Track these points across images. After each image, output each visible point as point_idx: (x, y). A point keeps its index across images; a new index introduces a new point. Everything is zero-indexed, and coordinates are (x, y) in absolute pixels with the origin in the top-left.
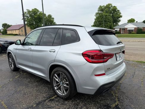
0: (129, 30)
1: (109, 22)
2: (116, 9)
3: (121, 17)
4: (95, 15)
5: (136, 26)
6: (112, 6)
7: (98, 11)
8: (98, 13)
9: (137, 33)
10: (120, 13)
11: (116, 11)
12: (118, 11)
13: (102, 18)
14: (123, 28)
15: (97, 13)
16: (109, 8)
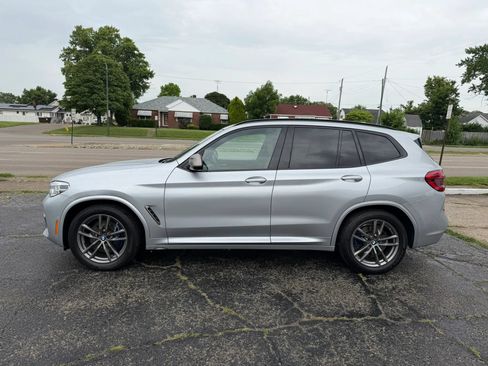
0: (179, 118)
1: (120, 87)
2: (136, 49)
3: (151, 75)
4: (61, 56)
5: (194, 106)
6: (118, 36)
7: (72, 43)
8: (75, 49)
9: (201, 129)
10: (146, 63)
11: (134, 55)
12: (141, 55)
13: (94, 71)
14: (163, 110)
15: (69, 49)
16: (111, 40)
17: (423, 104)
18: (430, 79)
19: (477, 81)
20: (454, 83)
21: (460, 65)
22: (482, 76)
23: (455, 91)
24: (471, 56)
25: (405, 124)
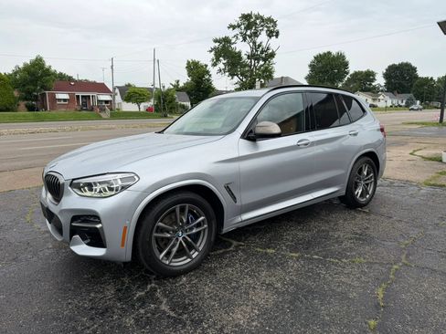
17: (187, 83)
18: (189, 62)
19: (221, 66)
20: (206, 66)
21: (211, 51)
22: (225, 62)
23: (208, 72)
24: (217, 44)
25: (177, 100)
